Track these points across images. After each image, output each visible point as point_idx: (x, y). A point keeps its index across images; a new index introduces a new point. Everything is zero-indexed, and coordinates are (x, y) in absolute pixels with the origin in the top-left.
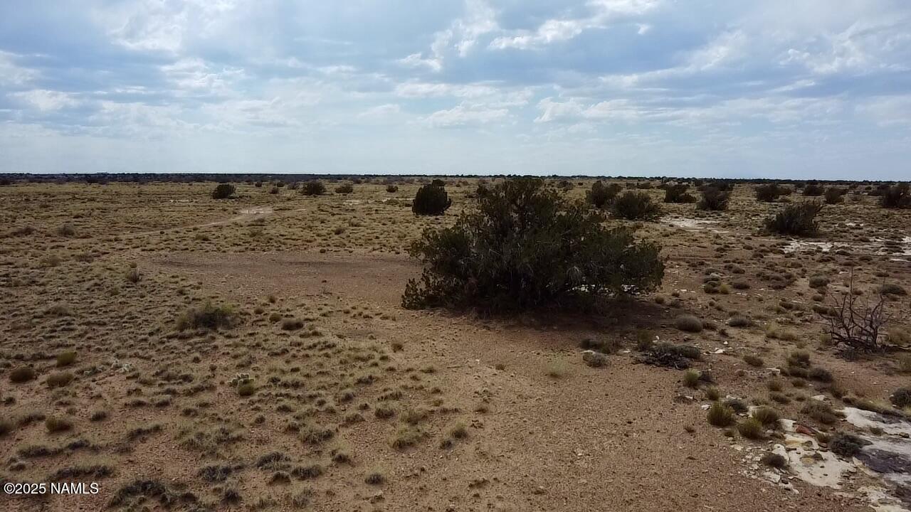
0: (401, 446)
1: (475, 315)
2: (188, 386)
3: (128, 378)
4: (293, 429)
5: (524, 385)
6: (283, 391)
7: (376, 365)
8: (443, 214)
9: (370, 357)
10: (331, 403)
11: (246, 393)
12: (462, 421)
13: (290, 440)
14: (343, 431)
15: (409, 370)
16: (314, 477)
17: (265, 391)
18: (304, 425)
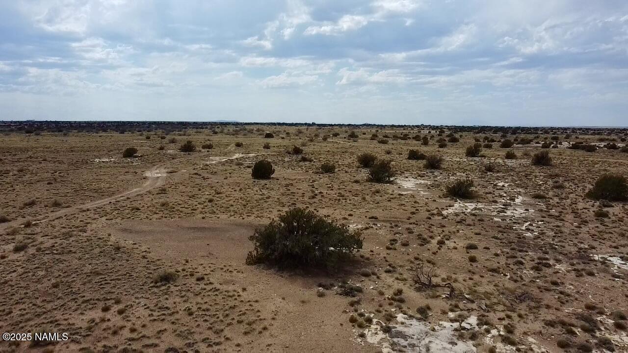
0: (246, 333)
1: (277, 269)
2: (169, 312)
3: (145, 308)
4: (210, 328)
5: (291, 307)
6: (204, 313)
7: (236, 299)
8: (269, 178)
9: (234, 295)
10: (221, 318)
11: (191, 314)
12: (266, 323)
13: (209, 332)
14: (227, 328)
15: (249, 301)
16: (220, 344)
17: (197, 313)
18: (214, 327)
